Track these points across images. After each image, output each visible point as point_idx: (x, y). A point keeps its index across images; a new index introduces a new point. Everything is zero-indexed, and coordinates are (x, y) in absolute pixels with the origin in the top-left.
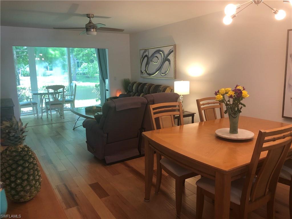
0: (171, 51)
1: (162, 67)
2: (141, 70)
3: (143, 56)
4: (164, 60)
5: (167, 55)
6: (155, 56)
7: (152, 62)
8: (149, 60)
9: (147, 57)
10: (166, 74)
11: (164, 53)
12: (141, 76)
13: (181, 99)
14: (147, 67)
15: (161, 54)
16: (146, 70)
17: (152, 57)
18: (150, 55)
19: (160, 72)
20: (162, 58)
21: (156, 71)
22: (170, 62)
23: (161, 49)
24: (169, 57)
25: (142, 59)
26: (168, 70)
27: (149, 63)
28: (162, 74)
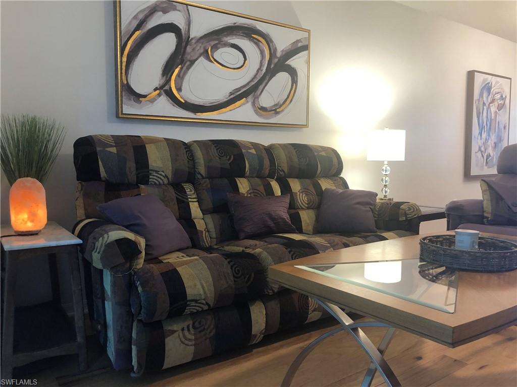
0: (300, 45)
1: (261, 87)
2: (126, 83)
3: (146, 23)
4: (272, 66)
5: (285, 54)
6: (229, 41)
7: (213, 60)
8: (189, 49)
9: (174, 34)
10: (278, 113)
11: (271, 44)
12: (122, 111)
13: (384, 173)
14: (178, 75)
15: (257, 43)
16: (167, 88)
17: (213, 43)
18: (196, 32)
19: (254, 104)
20: (262, 59)
21: (232, 96)
22: (297, 76)
23: (260, 26)
24: (294, 62)
25: (137, 33)
26: (286, 100)
27: (188, 63)
28: (261, 112)
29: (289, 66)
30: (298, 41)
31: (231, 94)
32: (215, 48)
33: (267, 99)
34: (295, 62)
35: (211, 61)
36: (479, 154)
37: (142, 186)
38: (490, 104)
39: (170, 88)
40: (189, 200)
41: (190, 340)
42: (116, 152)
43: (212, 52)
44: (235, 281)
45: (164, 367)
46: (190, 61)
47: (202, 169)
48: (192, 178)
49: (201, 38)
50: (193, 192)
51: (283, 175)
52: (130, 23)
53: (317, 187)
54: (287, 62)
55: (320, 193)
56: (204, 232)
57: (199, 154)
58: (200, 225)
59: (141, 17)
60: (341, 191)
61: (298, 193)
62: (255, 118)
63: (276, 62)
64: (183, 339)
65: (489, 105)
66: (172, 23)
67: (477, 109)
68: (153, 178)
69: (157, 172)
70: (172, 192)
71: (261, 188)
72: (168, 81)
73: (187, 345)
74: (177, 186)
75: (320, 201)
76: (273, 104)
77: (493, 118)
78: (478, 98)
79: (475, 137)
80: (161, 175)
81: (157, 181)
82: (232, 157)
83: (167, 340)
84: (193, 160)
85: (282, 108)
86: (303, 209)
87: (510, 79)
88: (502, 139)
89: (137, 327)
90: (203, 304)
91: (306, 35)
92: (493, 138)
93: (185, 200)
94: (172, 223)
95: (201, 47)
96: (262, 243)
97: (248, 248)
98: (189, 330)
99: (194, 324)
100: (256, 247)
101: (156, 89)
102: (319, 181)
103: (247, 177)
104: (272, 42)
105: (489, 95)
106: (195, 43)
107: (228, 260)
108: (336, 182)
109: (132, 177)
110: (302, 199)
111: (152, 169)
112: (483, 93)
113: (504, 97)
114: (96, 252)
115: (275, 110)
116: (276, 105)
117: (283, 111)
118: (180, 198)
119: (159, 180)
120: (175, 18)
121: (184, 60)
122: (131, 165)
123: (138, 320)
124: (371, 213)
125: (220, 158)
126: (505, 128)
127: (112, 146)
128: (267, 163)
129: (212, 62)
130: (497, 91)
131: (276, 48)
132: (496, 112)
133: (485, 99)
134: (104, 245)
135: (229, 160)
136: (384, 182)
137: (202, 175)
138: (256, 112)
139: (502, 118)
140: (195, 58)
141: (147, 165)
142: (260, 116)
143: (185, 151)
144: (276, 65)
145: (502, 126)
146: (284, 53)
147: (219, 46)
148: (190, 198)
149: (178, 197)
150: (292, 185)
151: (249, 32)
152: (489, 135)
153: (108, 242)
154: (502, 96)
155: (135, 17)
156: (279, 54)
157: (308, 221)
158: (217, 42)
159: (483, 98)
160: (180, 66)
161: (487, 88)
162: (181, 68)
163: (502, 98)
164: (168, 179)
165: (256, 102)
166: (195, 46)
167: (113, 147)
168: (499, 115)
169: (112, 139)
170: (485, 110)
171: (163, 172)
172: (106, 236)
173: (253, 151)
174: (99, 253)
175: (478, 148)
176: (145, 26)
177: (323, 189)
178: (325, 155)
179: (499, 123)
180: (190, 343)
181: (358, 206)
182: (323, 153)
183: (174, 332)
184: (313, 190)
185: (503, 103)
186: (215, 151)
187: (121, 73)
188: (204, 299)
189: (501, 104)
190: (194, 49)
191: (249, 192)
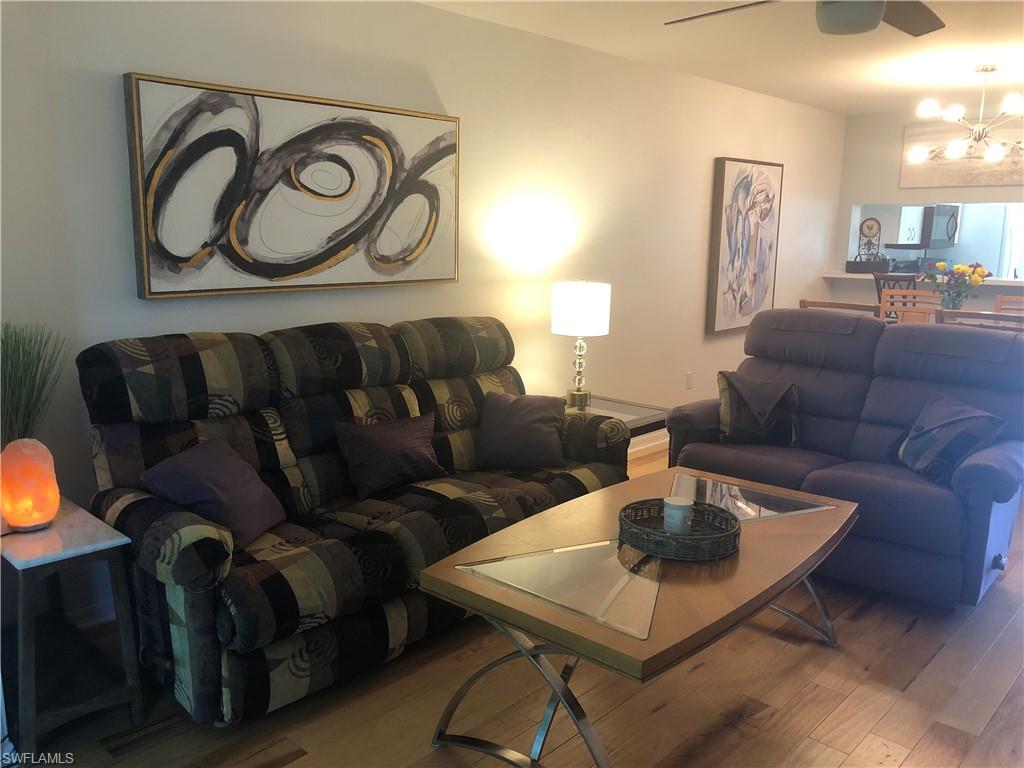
0: (442, 144)
1: (380, 223)
2: (154, 240)
3: (186, 134)
4: (397, 186)
5: (419, 163)
6: (325, 151)
7: (298, 185)
8: (258, 171)
9: (232, 148)
10: (407, 263)
11: (394, 149)
12: (150, 289)
13: (578, 353)
14: (242, 218)
15: (371, 149)
16: (223, 240)
17: (298, 157)
18: (270, 140)
19: (368, 252)
20: (381, 175)
21: (331, 244)
22: (438, 199)
23: (377, 120)
24: (431, 176)
25: (170, 153)
26: (421, 241)
27: (257, 195)
28: (380, 264)
29: (425, 183)
30: (439, 139)
31: (330, 239)
32: (302, 164)
33: (389, 242)
34: (434, 175)
35: (295, 188)
36: (729, 296)
37: (198, 423)
38: (749, 210)
39: (229, 241)
40: (275, 437)
41: (303, 670)
42: (153, 373)
43: (297, 174)
44: (365, 580)
45: (270, 710)
46: (259, 191)
47: (291, 383)
48: (275, 400)
49: (279, 149)
50: (279, 423)
51: (422, 377)
52: (158, 136)
53: (475, 389)
54: (423, 177)
55: (481, 400)
56: (302, 489)
57: (285, 358)
58: (294, 477)
59: (175, 124)
60: (513, 397)
61: (446, 405)
62: (371, 276)
63: (403, 178)
64: (294, 671)
65: (747, 213)
66: (229, 130)
67: (728, 222)
68: (215, 408)
69: (220, 397)
70: (245, 430)
71: (389, 405)
72: (224, 231)
73: (300, 677)
74: (251, 415)
75: (481, 414)
76: (400, 249)
77: (752, 233)
78: (730, 203)
79: (723, 268)
80: (227, 401)
81: (221, 410)
82: (340, 357)
83: (272, 674)
84: (277, 369)
85: (415, 254)
86: (453, 429)
87: (782, 166)
88: (766, 266)
89: (229, 661)
90: (321, 618)
91: (451, 126)
92: (752, 266)
93: (268, 439)
94: (257, 490)
95: (277, 166)
96: (398, 507)
97: (378, 518)
98: (301, 657)
99: (308, 645)
100: (388, 517)
101: (205, 245)
102: (478, 381)
103: (365, 387)
104: (396, 144)
105: (747, 197)
106: (268, 160)
107: (354, 549)
108: (503, 378)
109: (181, 410)
110: (453, 413)
111: (213, 392)
112: (738, 196)
113: (770, 197)
114: (163, 561)
115: (404, 259)
116: (404, 251)
117: (416, 258)
118: (260, 436)
119: (225, 409)
120: (234, 119)
121: (249, 191)
122: (179, 391)
123: (228, 650)
124: (556, 435)
125: (320, 363)
126: (770, 248)
127: (146, 363)
128: (396, 360)
129: (298, 189)
130: (760, 188)
131: (403, 155)
132: (758, 223)
133: (740, 203)
134: (176, 551)
135: (334, 364)
136: (577, 366)
137: (292, 394)
138: (372, 265)
139: (767, 233)
140: (268, 185)
141: (204, 388)
142: (379, 271)
143: (262, 355)
144: (404, 182)
145: (766, 245)
146: (416, 162)
147: (309, 160)
148: (275, 435)
149: (257, 435)
150: (436, 392)
151: (359, 132)
152: (745, 263)
153: (182, 547)
154: (768, 196)
155: (165, 126)
156: (407, 165)
157: (462, 450)
158: (304, 154)
159: (737, 201)
160: (244, 203)
161: (745, 185)
162: (247, 206)
163: (768, 199)
164: (238, 405)
165: (372, 249)
166: (268, 164)
167: (148, 364)
168: (763, 228)
169: (144, 349)
170: (740, 224)
171: (230, 395)
172: (175, 535)
173: (373, 343)
174: (169, 563)
175: (727, 285)
176: (183, 139)
177: (485, 393)
178: (486, 335)
179: (761, 240)
180: (304, 674)
181: (537, 425)
182: (483, 334)
183: (283, 660)
184: (468, 396)
185: (769, 208)
186: (312, 350)
187: (146, 225)
188: (323, 612)
189: (766, 209)
190: (266, 171)
191: (370, 413)
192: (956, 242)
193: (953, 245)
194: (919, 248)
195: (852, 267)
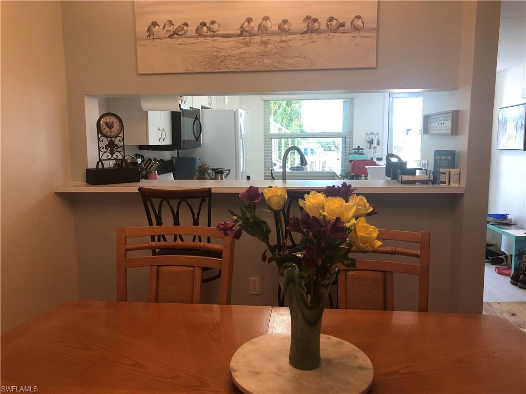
192: (201, 143)
193: (199, 145)
194: (172, 149)
195: (95, 176)
